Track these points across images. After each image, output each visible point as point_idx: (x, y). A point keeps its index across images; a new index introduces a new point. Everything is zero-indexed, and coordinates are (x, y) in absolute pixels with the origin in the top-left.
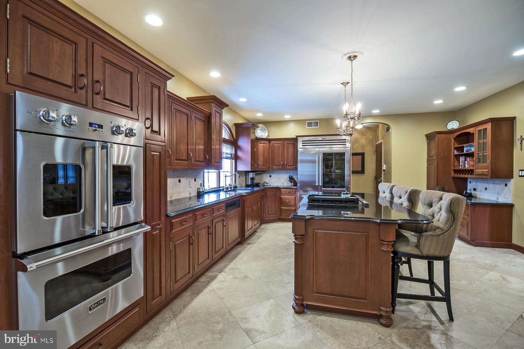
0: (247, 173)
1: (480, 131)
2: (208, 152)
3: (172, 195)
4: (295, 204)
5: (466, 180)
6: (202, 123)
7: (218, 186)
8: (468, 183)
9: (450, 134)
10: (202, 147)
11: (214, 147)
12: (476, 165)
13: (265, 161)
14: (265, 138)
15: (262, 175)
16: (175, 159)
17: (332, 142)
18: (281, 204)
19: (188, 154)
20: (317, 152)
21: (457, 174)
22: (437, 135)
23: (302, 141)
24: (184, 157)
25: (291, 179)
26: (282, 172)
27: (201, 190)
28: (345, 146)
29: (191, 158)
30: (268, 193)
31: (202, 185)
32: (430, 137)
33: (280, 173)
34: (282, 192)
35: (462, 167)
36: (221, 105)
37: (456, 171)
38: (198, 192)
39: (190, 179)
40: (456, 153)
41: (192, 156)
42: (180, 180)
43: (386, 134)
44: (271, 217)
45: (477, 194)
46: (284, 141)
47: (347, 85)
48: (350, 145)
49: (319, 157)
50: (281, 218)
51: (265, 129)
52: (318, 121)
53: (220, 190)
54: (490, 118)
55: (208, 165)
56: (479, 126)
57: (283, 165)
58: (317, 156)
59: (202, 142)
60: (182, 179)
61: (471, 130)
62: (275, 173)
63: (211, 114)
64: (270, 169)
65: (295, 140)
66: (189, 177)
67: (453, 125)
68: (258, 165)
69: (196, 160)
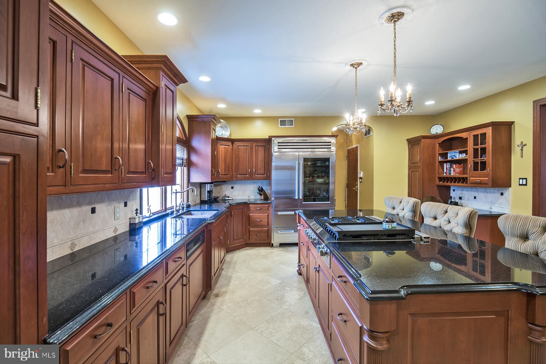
0: (202, 185)
1: (476, 137)
2: (152, 156)
3: (76, 242)
4: (268, 224)
5: (449, 187)
6: (142, 103)
7: (164, 208)
8: (452, 191)
9: (434, 139)
10: (141, 146)
11: (163, 147)
12: (471, 173)
13: (228, 168)
14: (227, 137)
15: (220, 186)
16: (81, 169)
17: (315, 145)
18: (249, 225)
19: (113, 159)
20: (297, 156)
21: (444, 182)
22: (422, 140)
23: (278, 143)
24: (105, 165)
25: (261, 191)
26: (247, 182)
27: (137, 221)
28: (330, 150)
29: (119, 167)
30: (234, 211)
31: (139, 211)
32: (412, 143)
33: (245, 183)
34: (251, 209)
35: (446, 174)
36: (175, 77)
37: (441, 179)
38: (131, 224)
39: (116, 204)
40: (440, 159)
41: (121, 162)
42: (95, 208)
43: (365, 137)
44: (237, 243)
45: (463, 203)
46: (252, 142)
47: (359, 66)
48: (335, 149)
49: (299, 163)
50: (249, 242)
51: (226, 127)
52: (294, 119)
53: (167, 215)
54: (492, 122)
55: (153, 179)
56: (475, 130)
57: (251, 174)
58: (297, 162)
59: (142, 138)
60: (98, 207)
61: (464, 135)
62: (239, 183)
63: (158, 88)
64: (234, 179)
65: (267, 142)
66: (114, 200)
67: (437, 130)
68: (218, 174)
69: (129, 169)
